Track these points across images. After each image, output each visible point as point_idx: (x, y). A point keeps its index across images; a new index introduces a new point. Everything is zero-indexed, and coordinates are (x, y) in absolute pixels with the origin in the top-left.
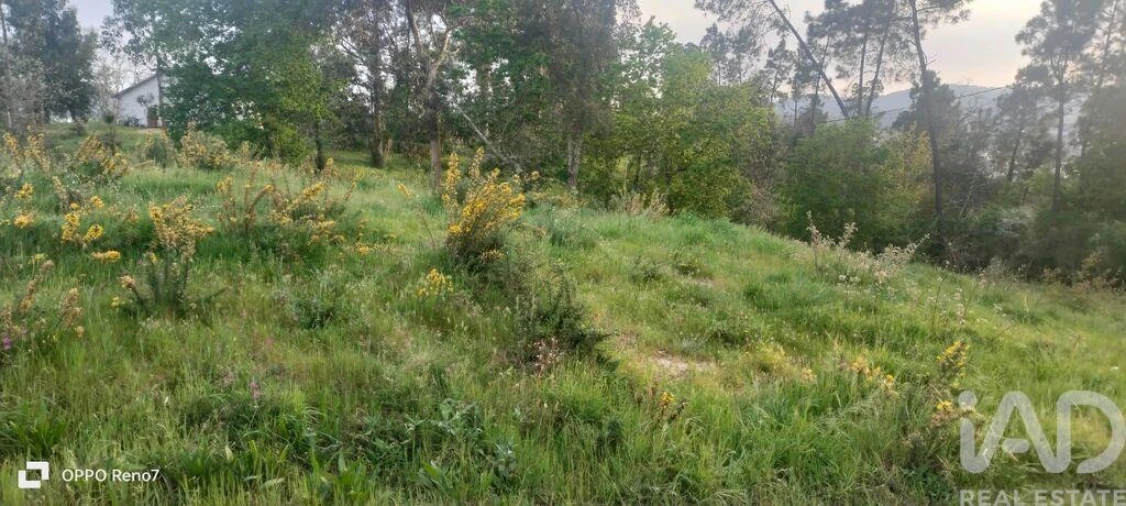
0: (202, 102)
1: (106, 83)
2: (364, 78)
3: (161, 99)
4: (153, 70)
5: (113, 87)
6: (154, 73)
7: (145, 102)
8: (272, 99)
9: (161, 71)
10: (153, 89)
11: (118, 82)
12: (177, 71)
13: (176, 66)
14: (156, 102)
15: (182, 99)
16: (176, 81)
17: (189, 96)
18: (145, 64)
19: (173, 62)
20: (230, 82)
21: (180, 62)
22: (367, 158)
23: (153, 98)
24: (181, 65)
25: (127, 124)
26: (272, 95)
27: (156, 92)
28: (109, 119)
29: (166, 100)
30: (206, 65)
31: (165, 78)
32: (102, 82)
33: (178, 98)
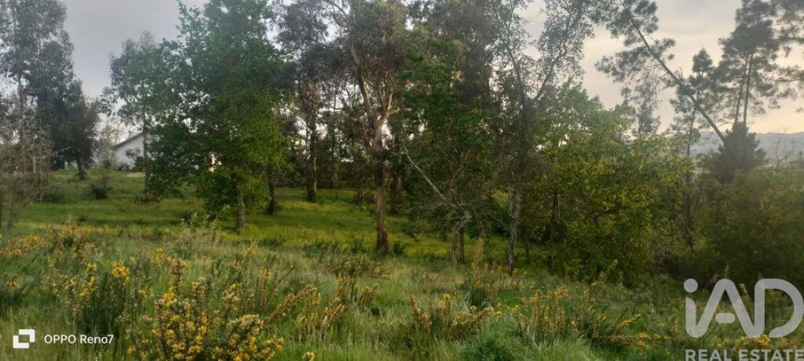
0: (178, 156)
1: (108, 138)
2: (303, 133)
3: (145, 153)
4: (141, 129)
5: (113, 141)
6: (141, 131)
7: (132, 155)
8: (240, 154)
9: (146, 130)
10: (138, 145)
11: (117, 137)
12: (158, 130)
13: (159, 126)
14: (142, 154)
15: (162, 153)
16: (158, 138)
17: (168, 151)
18: (134, 124)
19: (156, 123)
20: (205, 139)
21: (162, 123)
22: (304, 194)
23: (139, 151)
24: (162, 125)
25: (120, 169)
26: (241, 150)
27: (141, 148)
28: (107, 164)
29: (149, 154)
30: (184, 125)
31: (149, 136)
32: (106, 137)
33: (159, 153)
